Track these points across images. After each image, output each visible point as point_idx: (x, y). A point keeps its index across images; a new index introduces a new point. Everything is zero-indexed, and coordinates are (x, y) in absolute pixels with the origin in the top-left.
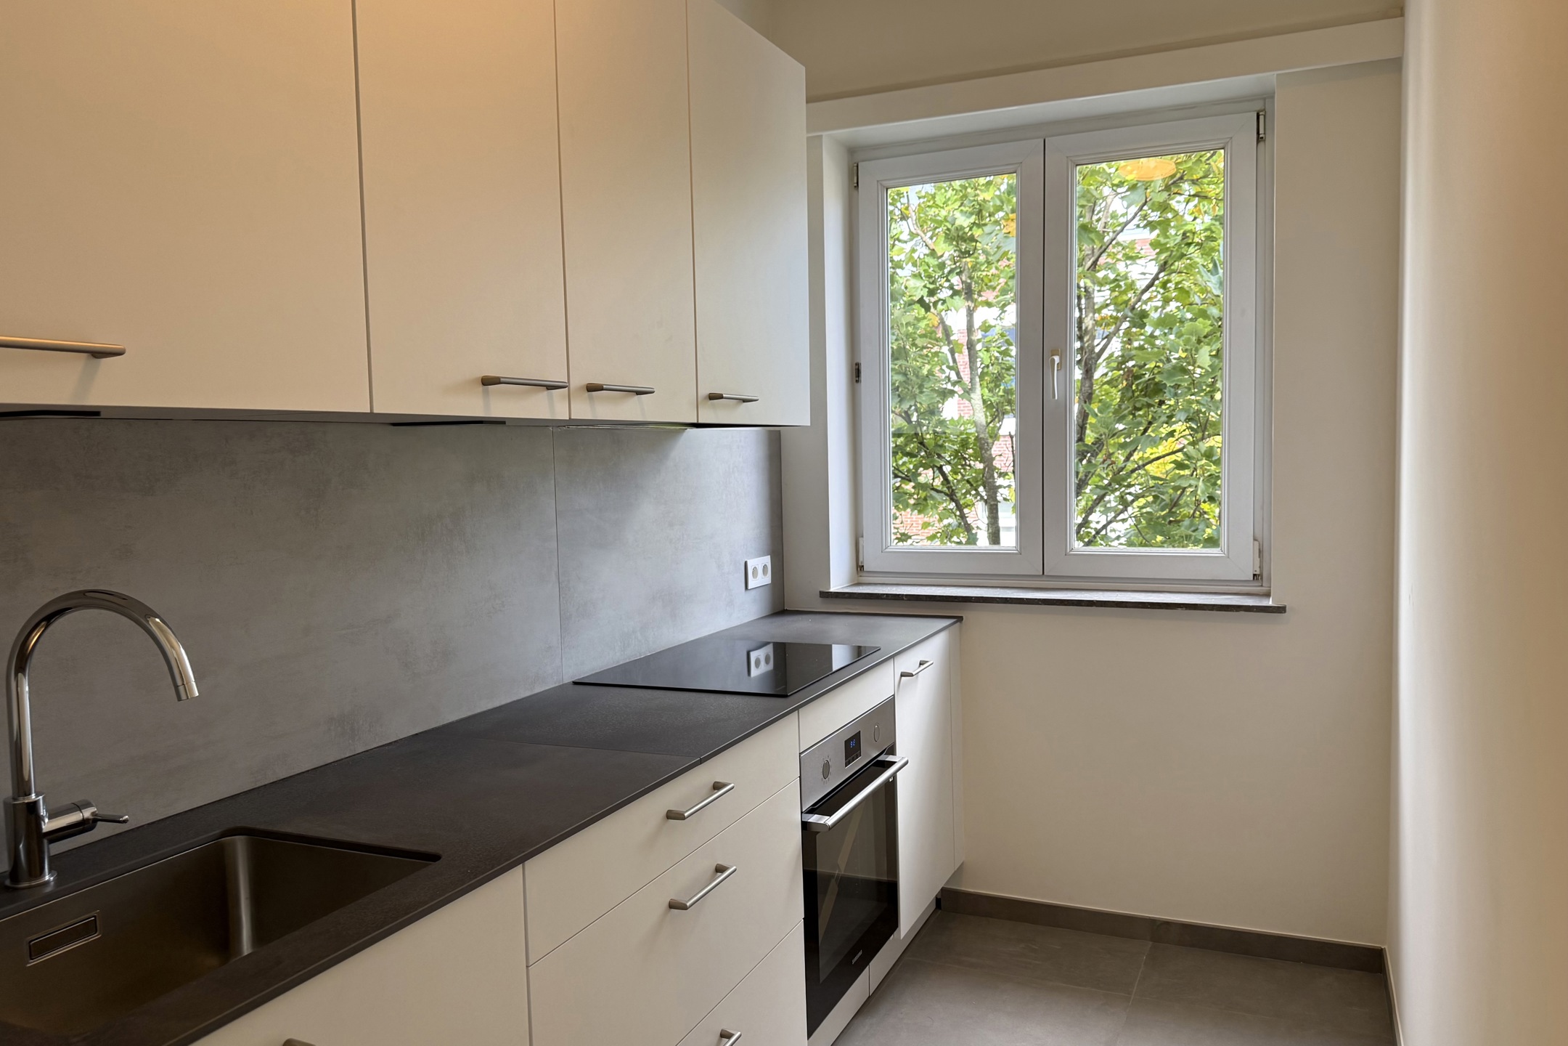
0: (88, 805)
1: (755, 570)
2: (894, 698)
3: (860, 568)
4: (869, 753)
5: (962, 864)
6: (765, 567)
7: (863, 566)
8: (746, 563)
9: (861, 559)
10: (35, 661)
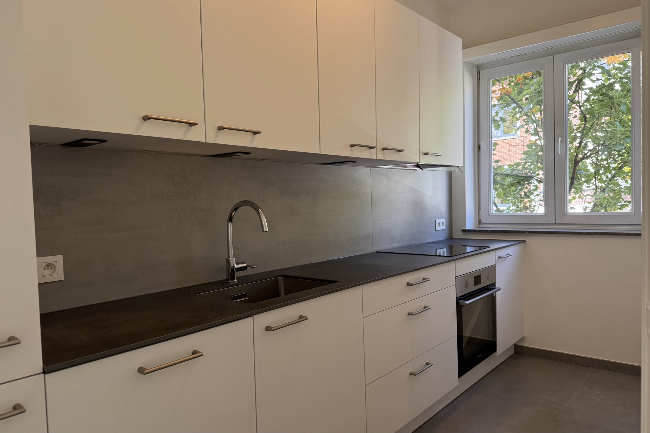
0: (245, 263)
1: (439, 223)
2: (495, 266)
3: (480, 222)
4: (484, 283)
5: (524, 336)
6: (443, 223)
7: (481, 221)
8: (435, 221)
9: (480, 218)
10: (234, 219)
